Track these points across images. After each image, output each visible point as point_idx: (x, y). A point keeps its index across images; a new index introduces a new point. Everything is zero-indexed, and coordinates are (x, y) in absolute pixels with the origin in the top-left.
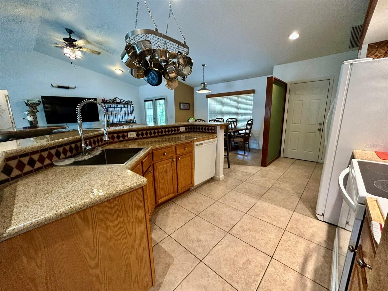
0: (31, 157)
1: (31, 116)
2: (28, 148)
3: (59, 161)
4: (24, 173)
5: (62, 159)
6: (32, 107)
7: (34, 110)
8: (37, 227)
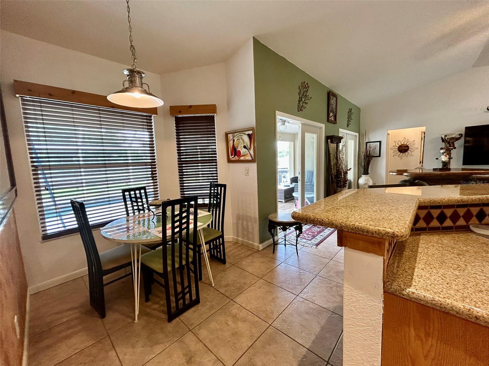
0: (442, 211)
1: (447, 156)
2: (444, 199)
3: (480, 226)
4: (429, 228)
5: (484, 225)
6: (449, 143)
7: (450, 146)
8: (438, 308)
